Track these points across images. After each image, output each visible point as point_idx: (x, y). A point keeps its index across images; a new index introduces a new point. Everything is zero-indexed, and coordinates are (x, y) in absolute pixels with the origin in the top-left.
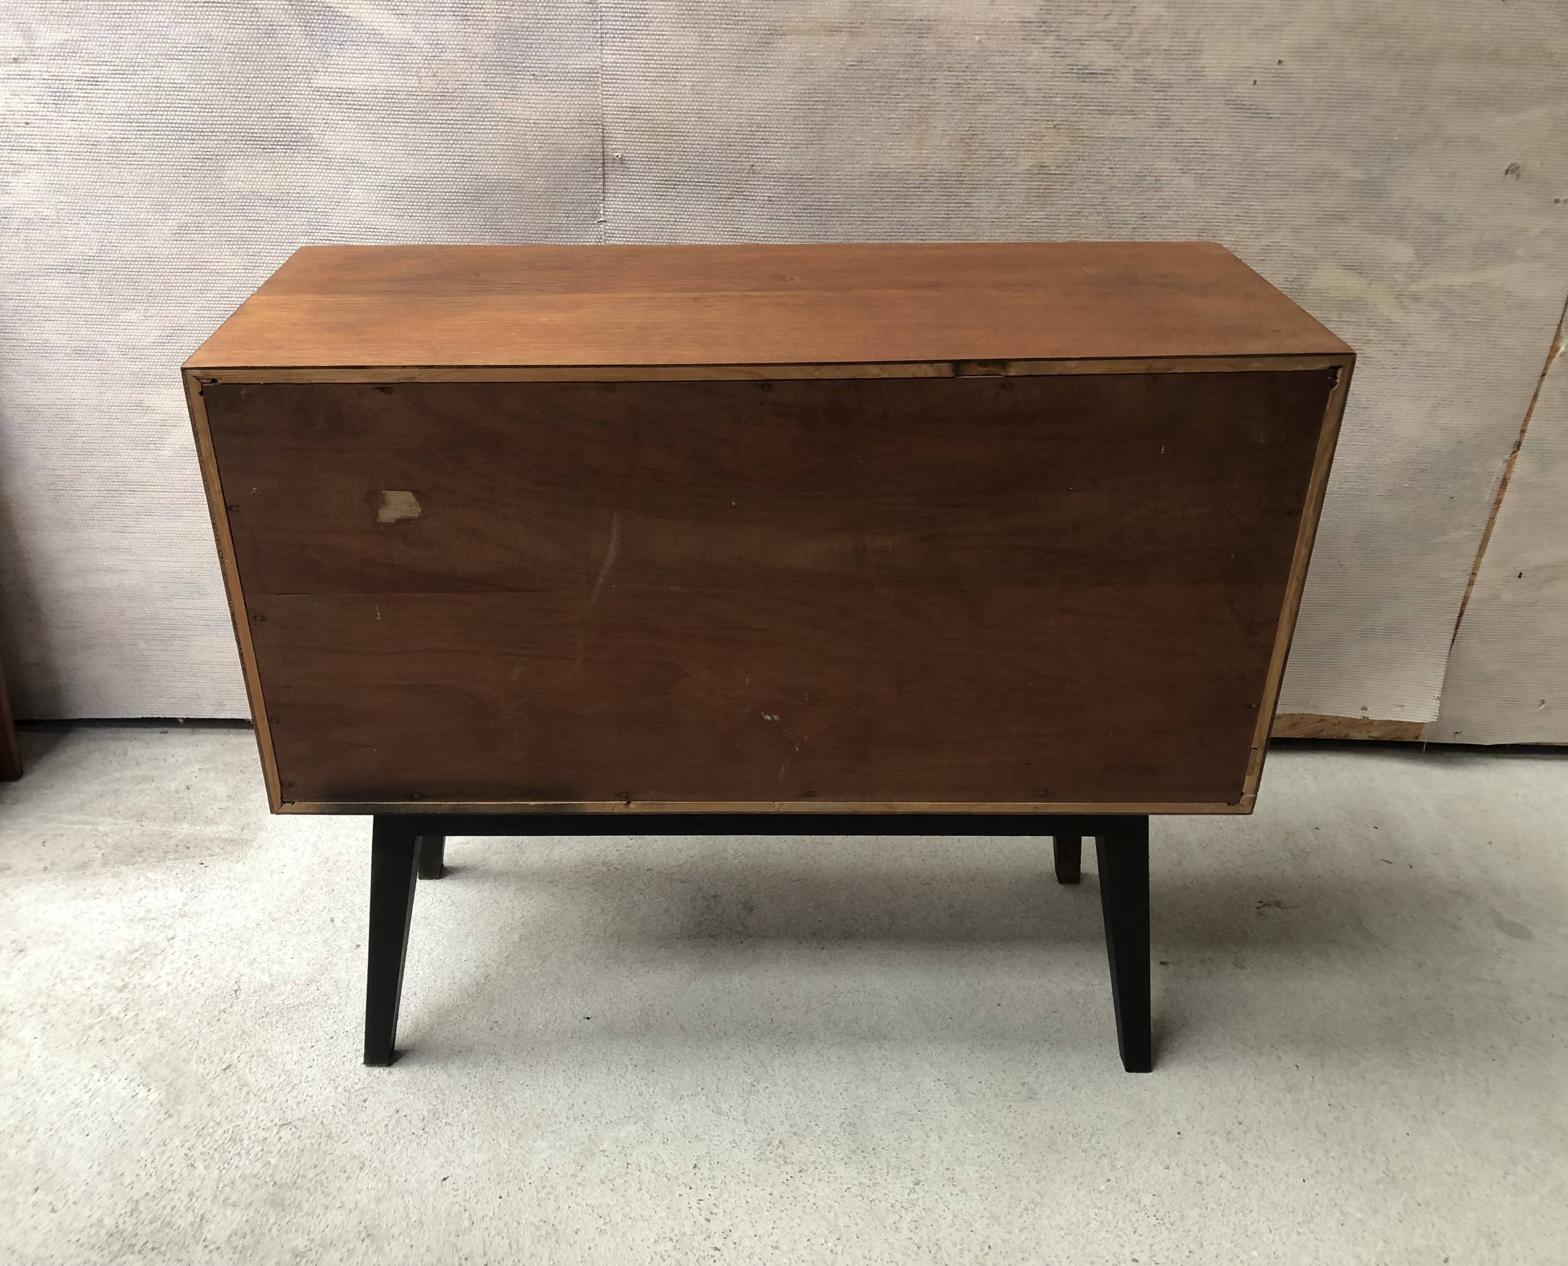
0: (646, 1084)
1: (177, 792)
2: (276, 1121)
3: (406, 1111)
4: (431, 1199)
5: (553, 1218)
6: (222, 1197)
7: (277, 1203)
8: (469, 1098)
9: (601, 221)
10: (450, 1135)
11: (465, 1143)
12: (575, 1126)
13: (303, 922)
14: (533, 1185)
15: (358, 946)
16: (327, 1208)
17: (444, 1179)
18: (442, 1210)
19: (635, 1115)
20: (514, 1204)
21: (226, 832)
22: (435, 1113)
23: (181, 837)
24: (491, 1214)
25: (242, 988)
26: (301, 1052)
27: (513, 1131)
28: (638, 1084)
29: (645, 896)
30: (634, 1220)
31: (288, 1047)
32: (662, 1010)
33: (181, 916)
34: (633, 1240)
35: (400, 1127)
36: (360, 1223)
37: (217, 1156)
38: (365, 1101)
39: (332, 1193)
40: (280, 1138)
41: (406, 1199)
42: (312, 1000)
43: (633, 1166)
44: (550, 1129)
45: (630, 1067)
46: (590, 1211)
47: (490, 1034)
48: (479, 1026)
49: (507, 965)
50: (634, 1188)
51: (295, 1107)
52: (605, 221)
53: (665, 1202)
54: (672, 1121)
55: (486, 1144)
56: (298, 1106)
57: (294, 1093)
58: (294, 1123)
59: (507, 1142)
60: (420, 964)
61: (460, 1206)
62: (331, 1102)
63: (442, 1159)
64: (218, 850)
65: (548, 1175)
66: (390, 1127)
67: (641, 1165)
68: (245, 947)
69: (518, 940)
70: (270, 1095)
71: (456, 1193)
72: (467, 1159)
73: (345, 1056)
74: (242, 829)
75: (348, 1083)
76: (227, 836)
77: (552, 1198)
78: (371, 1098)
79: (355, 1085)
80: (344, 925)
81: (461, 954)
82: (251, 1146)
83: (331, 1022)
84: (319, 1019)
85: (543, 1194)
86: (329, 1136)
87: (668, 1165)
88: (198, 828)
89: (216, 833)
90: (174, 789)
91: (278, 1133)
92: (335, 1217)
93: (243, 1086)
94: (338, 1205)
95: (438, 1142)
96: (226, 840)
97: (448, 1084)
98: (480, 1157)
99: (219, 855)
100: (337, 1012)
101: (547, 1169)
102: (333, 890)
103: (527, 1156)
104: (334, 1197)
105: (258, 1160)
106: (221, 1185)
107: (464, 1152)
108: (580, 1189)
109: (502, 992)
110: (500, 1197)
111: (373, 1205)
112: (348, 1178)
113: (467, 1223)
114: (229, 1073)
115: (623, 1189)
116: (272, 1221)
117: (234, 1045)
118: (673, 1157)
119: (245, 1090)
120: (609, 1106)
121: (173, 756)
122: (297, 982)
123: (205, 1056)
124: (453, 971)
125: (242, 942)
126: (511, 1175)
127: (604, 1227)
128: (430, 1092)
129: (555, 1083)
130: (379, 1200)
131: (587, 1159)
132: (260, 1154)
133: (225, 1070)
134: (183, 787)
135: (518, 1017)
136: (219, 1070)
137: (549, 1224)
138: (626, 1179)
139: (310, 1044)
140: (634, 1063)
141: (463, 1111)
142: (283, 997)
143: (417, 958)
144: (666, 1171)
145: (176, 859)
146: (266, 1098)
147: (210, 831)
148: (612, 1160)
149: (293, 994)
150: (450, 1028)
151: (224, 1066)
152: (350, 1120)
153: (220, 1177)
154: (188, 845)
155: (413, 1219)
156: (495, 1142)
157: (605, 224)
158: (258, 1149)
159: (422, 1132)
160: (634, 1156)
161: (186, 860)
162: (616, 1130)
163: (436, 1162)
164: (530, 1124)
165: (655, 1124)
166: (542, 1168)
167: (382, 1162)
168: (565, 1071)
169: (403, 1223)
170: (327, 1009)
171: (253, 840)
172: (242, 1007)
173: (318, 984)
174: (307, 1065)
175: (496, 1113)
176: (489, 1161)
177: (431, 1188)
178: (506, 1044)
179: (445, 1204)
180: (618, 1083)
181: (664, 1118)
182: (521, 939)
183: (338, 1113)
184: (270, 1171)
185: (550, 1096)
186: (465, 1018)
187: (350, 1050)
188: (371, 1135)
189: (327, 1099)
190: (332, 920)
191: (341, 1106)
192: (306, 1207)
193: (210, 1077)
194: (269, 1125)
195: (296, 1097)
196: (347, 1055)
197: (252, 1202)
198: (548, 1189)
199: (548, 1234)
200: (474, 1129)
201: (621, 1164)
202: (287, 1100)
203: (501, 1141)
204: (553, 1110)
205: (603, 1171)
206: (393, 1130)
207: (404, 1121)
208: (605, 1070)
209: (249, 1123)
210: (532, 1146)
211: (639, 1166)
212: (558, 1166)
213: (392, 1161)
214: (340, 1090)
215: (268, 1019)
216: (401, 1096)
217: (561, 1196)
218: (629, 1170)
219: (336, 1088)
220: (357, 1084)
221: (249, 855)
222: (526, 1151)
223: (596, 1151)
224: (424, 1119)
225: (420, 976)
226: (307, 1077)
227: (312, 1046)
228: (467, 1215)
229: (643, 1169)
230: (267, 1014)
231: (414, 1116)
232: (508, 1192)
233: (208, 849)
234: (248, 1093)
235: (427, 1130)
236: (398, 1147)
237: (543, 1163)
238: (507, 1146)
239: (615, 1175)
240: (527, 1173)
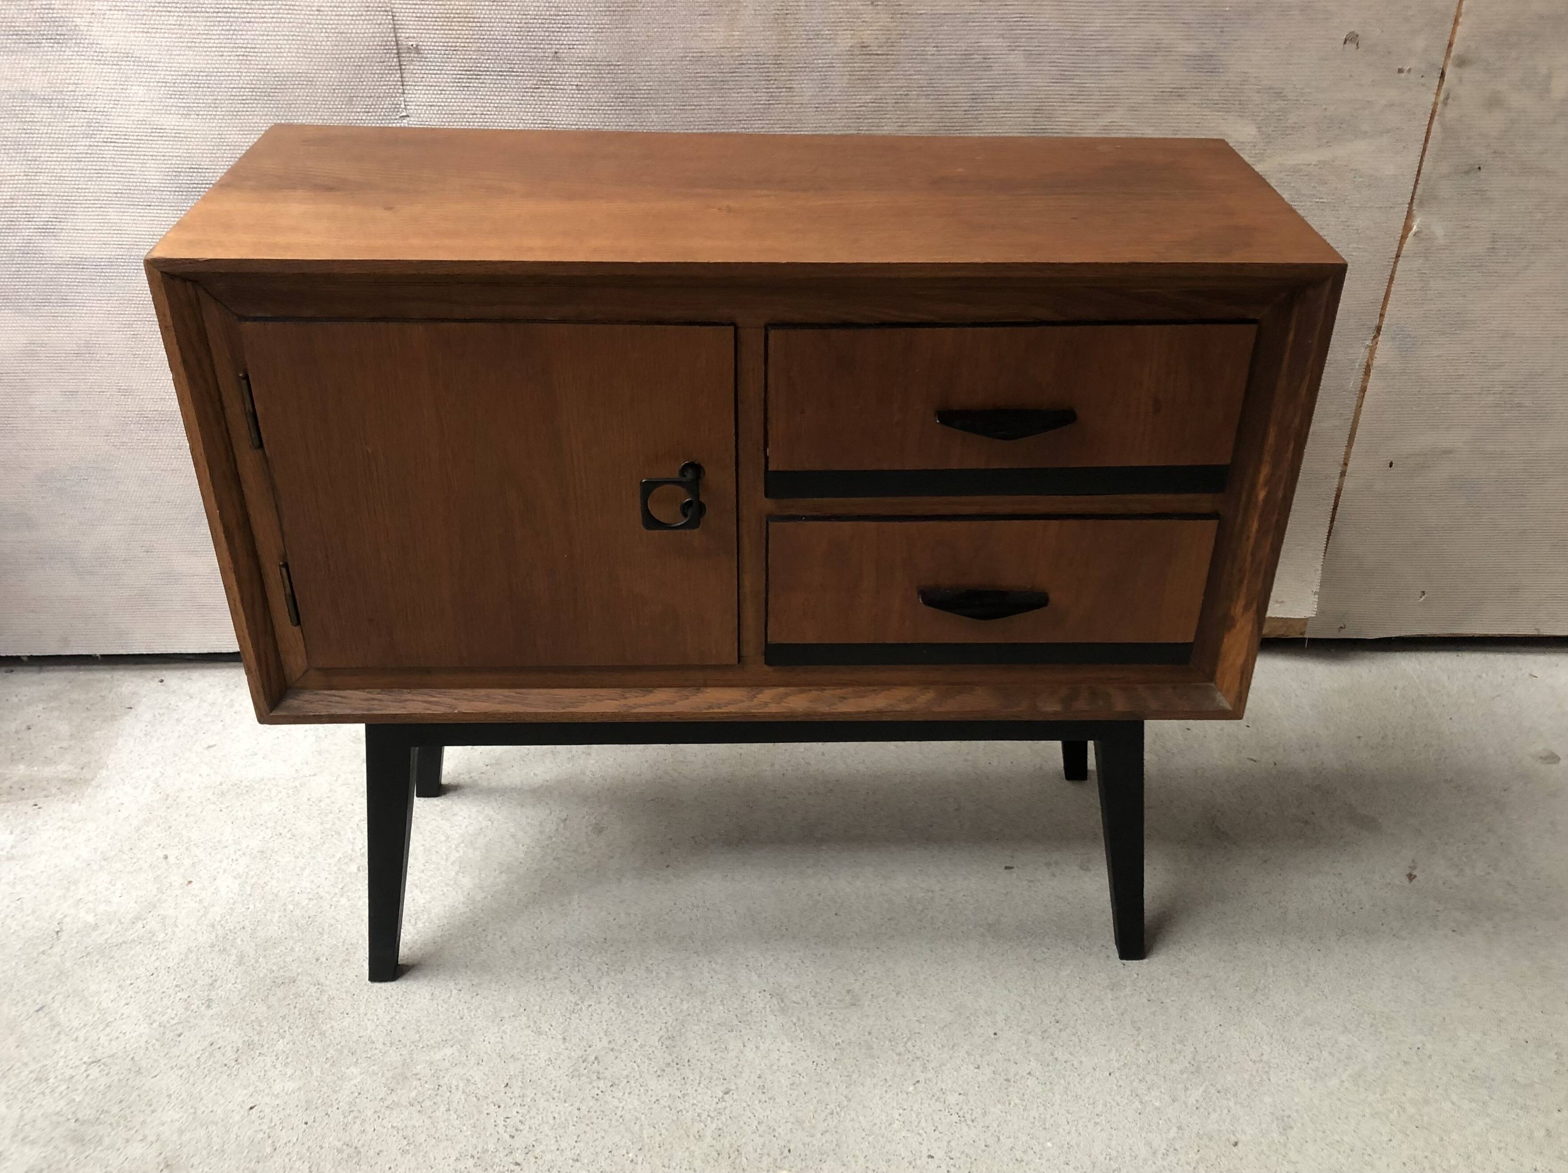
0: (468, 1008)
1: (17, 732)
2: (85, 1059)
3: (220, 1043)
4: (236, 1127)
5: (356, 1140)
6: (21, 1136)
7: (78, 1139)
8: (287, 1029)
9: (403, 116)
10: (262, 1065)
11: (277, 1072)
12: (391, 1052)
13: (135, 860)
14: (340, 1110)
15: (190, 882)
16: (127, 1141)
17: (251, 1108)
18: (246, 1139)
19: (453, 1039)
20: (319, 1129)
21: (64, 772)
22: (250, 1045)
23: (16, 779)
24: (295, 1139)
25: (64, 928)
26: (119, 989)
27: (327, 1059)
28: (460, 1008)
29: (492, 823)
30: (439, 1140)
31: (105, 986)
32: (495, 934)
33: (8, 859)
34: (435, 1159)
35: (212, 1059)
36: (161, 1154)
37: (20, 1096)
38: (180, 1035)
39: (135, 1127)
40: (88, 1076)
41: (210, 1129)
42: (136, 938)
43: (445, 1087)
44: (364, 1055)
45: (455, 992)
46: (395, 1132)
47: (315, 965)
48: (305, 957)
49: (342, 896)
50: (443, 1109)
51: (106, 1044)
52: (408, 116)
53: (472, 1121)
54: (489, 1043)
55: (298, 1073)
56: (109, 1044)
57: (108, 1030)
58: (103, 1061)
59: (319, 1070)
60: (251, 898)
61: (265, 1133)
62: (145, 1038)
63: (251, 1089)
64: (54, 790)
65: (358, 1100)
66: (202, 1060)
67: (453, 1086)
68: (73, 888)
69: (356, 871)
70: (81, 1034)
71: (260, 1121)
72: (277, 1088)
73: (163, 992)
74: (82, 768)
75: (165, 1018)
76: (65, 776)
77: (358, 1122)
78: (187, 1034)
79: (171, 1021)
80: (178, 862)
81: (295, 887)
82: (56, 1085)
83: (154, 958)
84: (141, 957)
85: (350, 1118)
86: (139, 1072)
87: (479, 1086)
88: (36, 768)
89: (55, 773)
90: (14, 730)
91: (86, 1071)
92: (136, 1150)
93: (55, 1026)
94: (141, 1137)
95: (250, 1073)
96: (64, 780)
97: (266, 1015)
98: (290, 1086)
99: (55, 795)
100: (160, 948)
101: (356, 1094)
102: (170, 827)
103: (339, 1082)
104: (137, 1131)
105: (63, 1098)
106: (22, 1124)
107: (274, 1081)
108: (388, 1113)
109: (332, 923)
110: (306, 1123)
111: (175, 1137)
112: (153, 1112)
113: (269, 1150)
114: (41, 1014)
115: (431, 1110)
116: (71, 1156)
117: (50, 987)
118: (485, 1078)
119: (57, 1030)
120: (428, 1030)
121: (16, 696)
122: (123, 920)
123: (19, 998)
124: (285, 904)
125: (69, 882)
126: (320, 1101)
127: (407, 1148)
128: (247, 1024)
129: (376, 1010)
130: (181, 1132)
131: (399, 1083)
132: (65, 1092)
133: (38, 1011)
134: (24, 727)
135: (346, 947)
136: (31, 1011)
137: (352, 1147)
138: (435, 1101)
139: (129, 982)
140: (459, 987)
141: (278, 1041)
142: (106, 937)
143: (249, 892)
144: (477, 1091)
145: (8, 801)
146: (77, 1037)
147: (48, 771)
148: (423, 1082)
149: (118, 932)
150: (275, 961)
151: (37, 1008)
152: (162, 1054)
153: (22, 1116)
154: (23, 787)
155: (215, 1148)
156: (307, 1070)
157: (408, 118)
158: (64, 1087)
159: (233, 1063)
160: (446, 1079)
161: (19, 802)
162: (432, 1053)
163: (245, 1092)
164: (346, 1051)
165: (472, 1046)
166: (352, 1093)
167: (190, 1095)
168: (387, 998)
169: (204, 1153)
170: (151, 946)
171: (93, 779)
172: (63, 947)
173: (145, 922)
174: (124, 1002)
175: (312, 1042)
176: (299, 1089)
177: (237, 1118)
178: (331, 974)
179: (248, 1133)
180: (440, 1008)
181: (482, 1040)
182: (359, 870)
183: (150, 1048)
184: (74, 1109)
185: (369, 1023)
186: (292, 949)
187: (170, 986)
188: (181, 1068)
189: (141, 1035)
190: (166, 857)
191: (154, 1041)
192: (107, 1141)
193: (21, 1018)
194: (78, 1063)
195: (108, 1035)
196: (167, 991)
197: (52, 1138)
198: (356, 1114)
199: (349, 1156)
200: (287, 1058)
201: (432, 1087)
202: (99, 1038)
203: (314, 1069)
204: (370, 1037)
205: (414, 1094)
206: (205, 1063)
207: (218, 1054)
208: (428, 996)
209: (57, 1063)
210: (345, 1073)
211: (451, 1088)
212: (368, 1091)
213: (200, 1093)
214: (155, 1025)
215: (88, 959)
216: (217, 1029)
217: (367, 1119)
218: (439, 1092)
219: (151, 1024)
220: (173, 1019)
221: (86, 794)
222: (338, 1078)
223: (409, 1075)
224: (238, 1050)
225: (250, 910)
226: (122, 1015)
227: (131, 984)
228: (270, 1141)
229: (454, 1090)
230: (88, 954)
231: (229, 1048)
232: (315, 1118)
233: (44, 790)
234: (59, 1033)
235: (239, 1061)
236: (208, 1079)
237: (354, 1088)
238: (319, 1074)
239: (424, 1097)
240: (336, 1100)
